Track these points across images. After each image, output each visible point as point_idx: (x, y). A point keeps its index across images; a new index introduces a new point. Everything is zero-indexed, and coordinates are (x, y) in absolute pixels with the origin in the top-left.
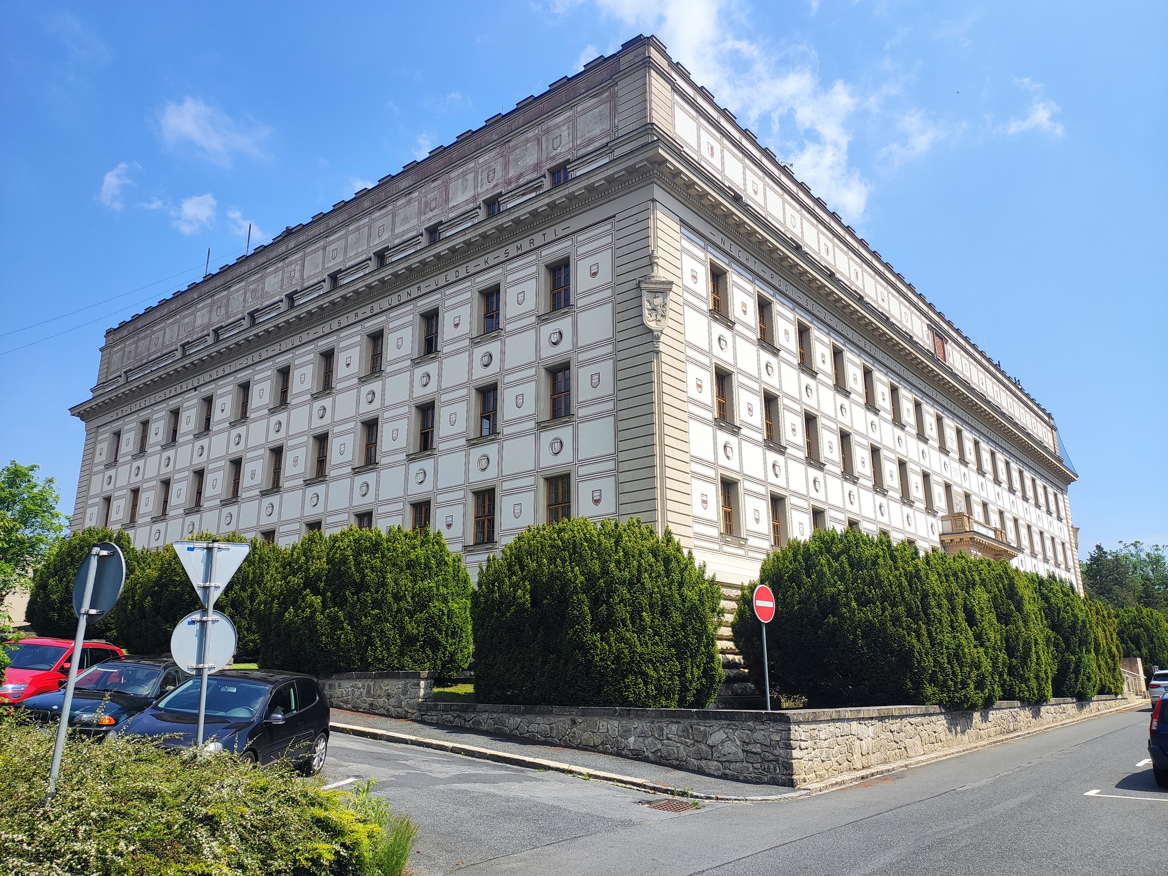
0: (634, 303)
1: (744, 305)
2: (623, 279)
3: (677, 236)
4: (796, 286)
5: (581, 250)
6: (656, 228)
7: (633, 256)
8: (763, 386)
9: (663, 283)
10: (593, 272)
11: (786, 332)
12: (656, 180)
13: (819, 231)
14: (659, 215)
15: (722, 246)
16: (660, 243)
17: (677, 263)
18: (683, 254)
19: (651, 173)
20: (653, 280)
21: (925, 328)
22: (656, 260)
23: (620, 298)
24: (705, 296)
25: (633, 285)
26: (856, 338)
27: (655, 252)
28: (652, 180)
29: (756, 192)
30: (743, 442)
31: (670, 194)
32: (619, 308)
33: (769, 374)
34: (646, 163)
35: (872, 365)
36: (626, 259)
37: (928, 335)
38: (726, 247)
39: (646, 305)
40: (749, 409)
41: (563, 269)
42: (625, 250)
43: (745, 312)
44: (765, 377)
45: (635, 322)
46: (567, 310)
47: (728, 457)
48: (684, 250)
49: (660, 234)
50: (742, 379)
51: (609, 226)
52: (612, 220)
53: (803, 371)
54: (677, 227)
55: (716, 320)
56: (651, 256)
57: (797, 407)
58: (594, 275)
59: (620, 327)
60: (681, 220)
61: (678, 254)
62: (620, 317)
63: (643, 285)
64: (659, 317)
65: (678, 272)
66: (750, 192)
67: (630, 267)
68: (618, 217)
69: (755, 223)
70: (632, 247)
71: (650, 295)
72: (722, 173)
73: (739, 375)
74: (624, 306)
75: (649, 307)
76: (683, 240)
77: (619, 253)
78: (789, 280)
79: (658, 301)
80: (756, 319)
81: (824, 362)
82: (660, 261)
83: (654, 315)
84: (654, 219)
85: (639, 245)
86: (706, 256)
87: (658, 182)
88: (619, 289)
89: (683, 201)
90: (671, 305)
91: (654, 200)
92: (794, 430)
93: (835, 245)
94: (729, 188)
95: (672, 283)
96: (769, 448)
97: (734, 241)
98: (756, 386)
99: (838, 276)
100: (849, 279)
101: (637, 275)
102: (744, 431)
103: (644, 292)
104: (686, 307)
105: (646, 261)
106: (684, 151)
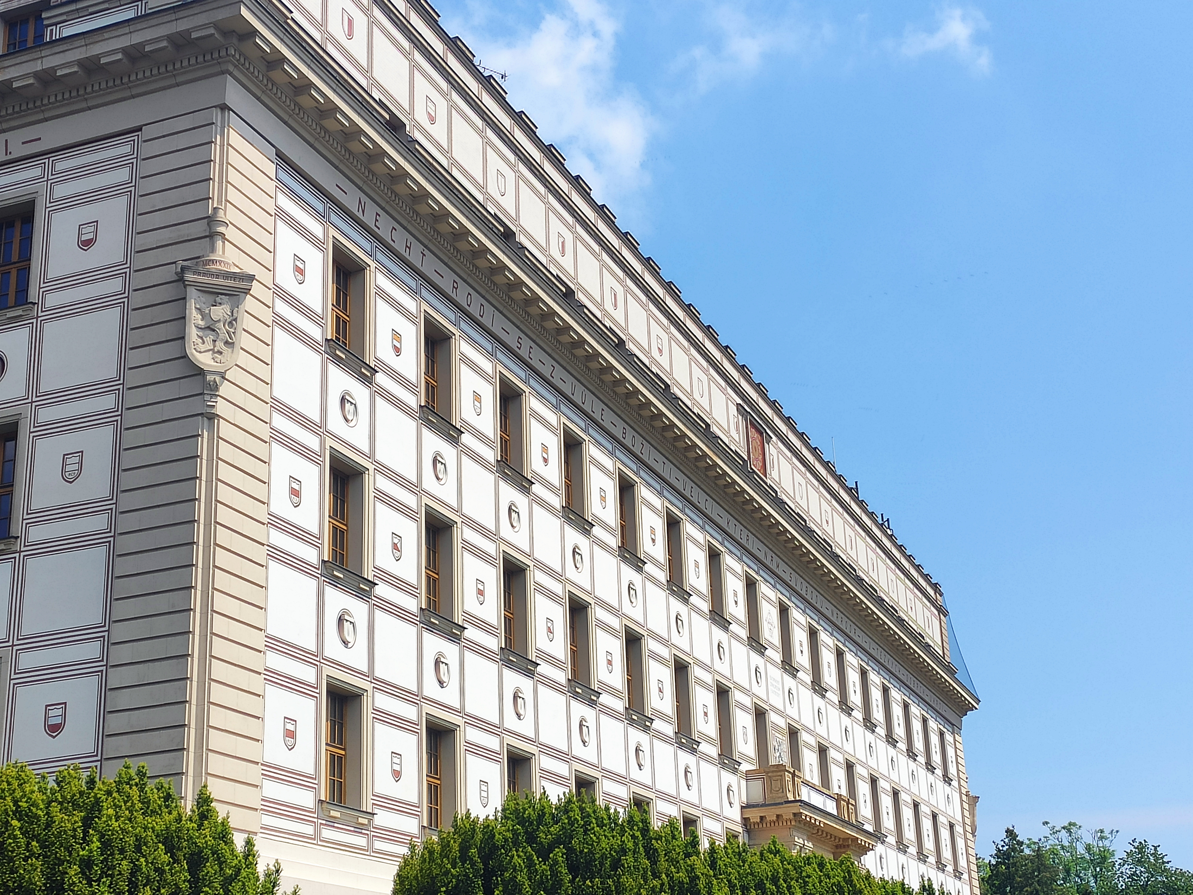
0: (168, 312)
1: (396, 335)
2: (149, 259)
3: (270, 186)
4: (501, 309)
5: (61, 191)
6: (225, 163)
7: (174, 215)
8: (425, 500)
9: (234, 276)
10: (84, 238)
11: (477, 397)
12: (231, 68)
13: (549, 208)
14: (235, 138)
15: (360, 215)
16: (232, 195)
17: (266, 240)
18: (279, 223)
19: (223, 53)
20: (212, 267)
21: (733, 410)
22: (221, 229)
23: (138, 299)
24: (319, 311)
25: (169, 273)
26: (608, 419)
27: (221, 213)
28: (224, 67)
29: (432, 120)
30: (378, 613)
31: (258, 99)
32: (136, 319)
33: (438, 478)
34: (212, 31)
35: (636, 474)
36: (158, 219)
37: (737, 423)
38: (368, 219)
39: (194, 318)
40: (395, 547)
41: (18, 225)
42: (158, 201)
43: (398, 351)
44: (429, 483)
45: (169, 351)
46: (20, 312)
47: (345, 643)
48: (281, 214)
49: (233, 176)
50: (384, 484)
51: (127, 149)
52: (133, 136)
53: (505, 477)
54: (270, 168)
55: (338, 361)
56: (211, 220)
57: (490, 547)
58: (87, 244)
59: (136, 358)
60: (279, 155)
61: (268, 222)
62: (135, 338)
63: (189, 276)
64: (220, 345)
65: (266, 258)
66: (421, 116)
67: (165, 236)
68: (148, 132)
69: (426, 179)
70: (173, 197)
71: (204, 297)
72: (367, 72)
73: (379, 477)
74: (147, 316)
75: (202, 323)
76: (280, 196)
77: (144, 205)
78: (487, 296)
79: (220, 312)
80: (418, 365)
81: (546, 460)
82: (230, 232)
83: (209, 339)
84: (222, 146)
85: (188, 194)
86: (326, 233)
87: (236, 73)
88: (140, 279)
89: (286, 117)
90: (247, 322)
91: (224, 108)
92: (481, 593)
93: (577, 237)
94: (381, 103)
95: (252, 278)
96: (431, 627)
97: (383, 209)
98: (410, 500)
99: (581, 296)
100: (600, 305)
101: (179, 254)
102: (382, 590)
103: (192, 293)
104: (278, 331)
105: (199, 229)
106: (293, 19)
